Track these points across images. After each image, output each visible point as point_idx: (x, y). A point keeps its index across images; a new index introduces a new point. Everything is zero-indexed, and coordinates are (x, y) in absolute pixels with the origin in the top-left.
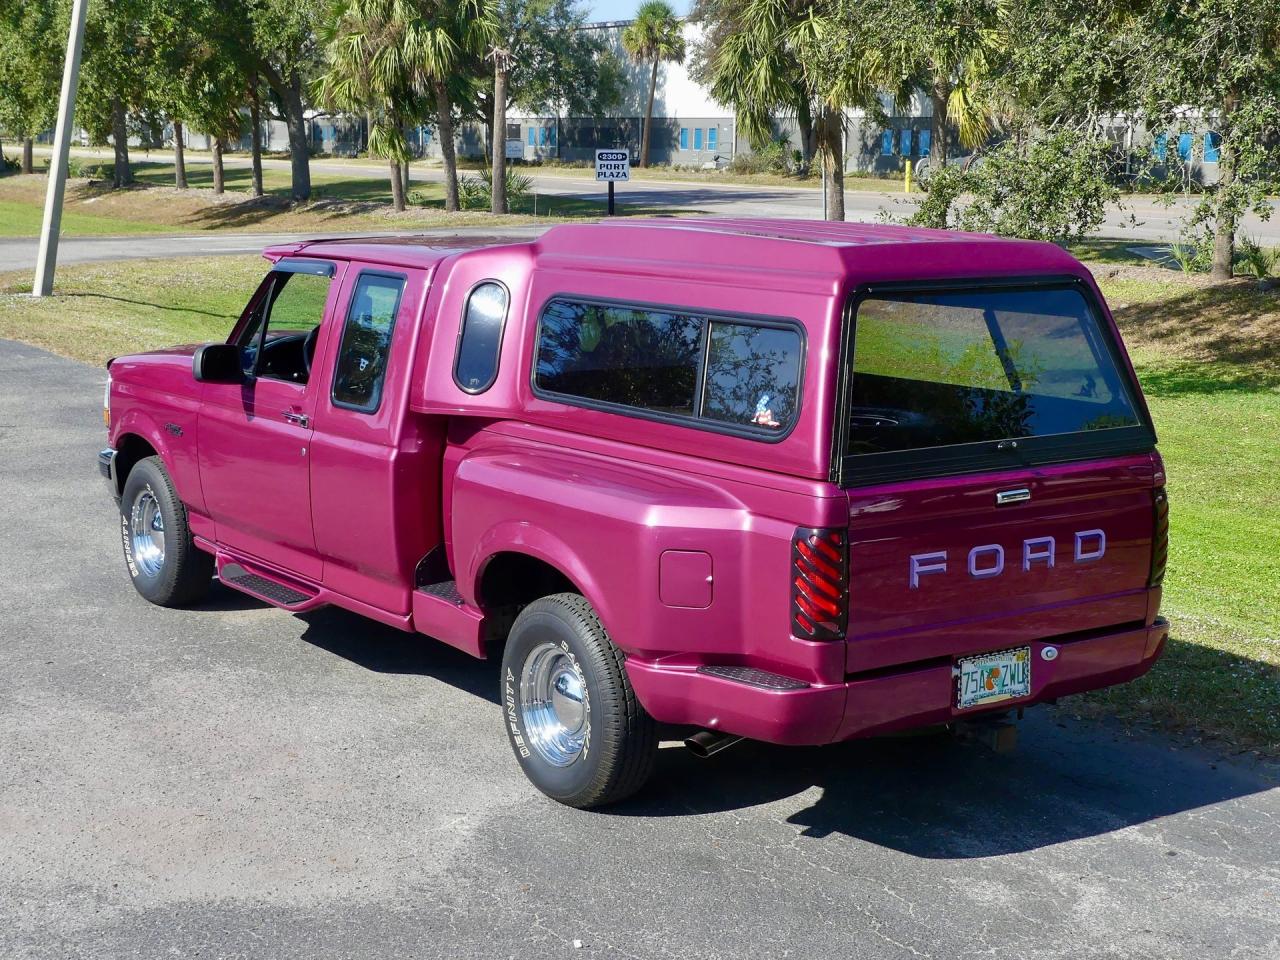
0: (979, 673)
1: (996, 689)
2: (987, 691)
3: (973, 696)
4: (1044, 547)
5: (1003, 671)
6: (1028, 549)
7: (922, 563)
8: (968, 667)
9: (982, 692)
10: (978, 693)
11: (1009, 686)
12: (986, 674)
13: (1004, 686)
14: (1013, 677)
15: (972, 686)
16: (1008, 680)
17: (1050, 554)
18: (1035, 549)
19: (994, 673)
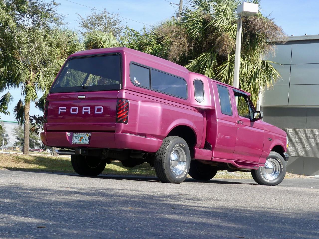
0: (78, 137)
1: (82, 142)
2: (79, 142)
3: (76, 142)
4: (87, 109)
5: (83, 138)
6: (84, 109)
7: (61, 109)
8: (75, 135)
9: (78, 141)
10: (77, 141)
11: (85, 142)
12: (80, 138)
13: (83, 141)
14: (85, 140)
15: (76, 140)
16: (84, 140)
17: (89, 111)
18: (85, 109)
19: (81, 138)
